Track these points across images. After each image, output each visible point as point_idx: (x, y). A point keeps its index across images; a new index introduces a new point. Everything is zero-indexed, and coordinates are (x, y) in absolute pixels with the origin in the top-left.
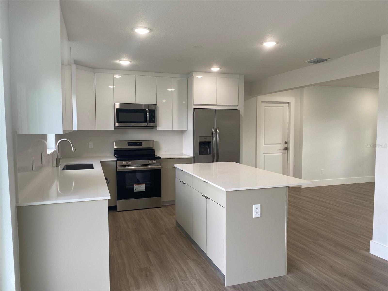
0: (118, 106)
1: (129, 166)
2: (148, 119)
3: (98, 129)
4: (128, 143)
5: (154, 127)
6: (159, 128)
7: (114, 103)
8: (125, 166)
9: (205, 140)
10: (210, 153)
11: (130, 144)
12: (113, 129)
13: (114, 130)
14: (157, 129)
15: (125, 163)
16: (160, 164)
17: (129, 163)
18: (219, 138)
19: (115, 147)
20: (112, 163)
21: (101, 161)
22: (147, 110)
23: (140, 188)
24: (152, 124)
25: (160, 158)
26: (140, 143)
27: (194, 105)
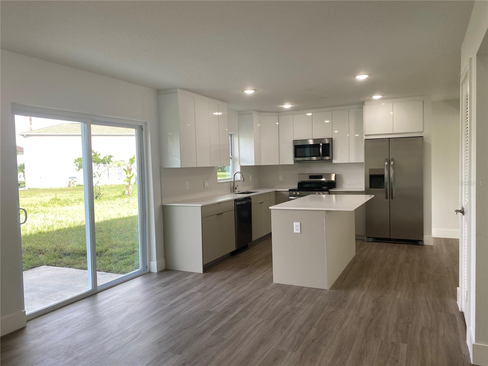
2: (322, 153)
4: (310, 176)
6: (334, 161)
7: (293, 141)
11: (311, 177)
13: (293, 164)
14: (333, 163)
18: (392, 171)
20: (286, 193)
22: (321, 144)
24: (327, 158)
26: (321, 176)
27: (365, 135)
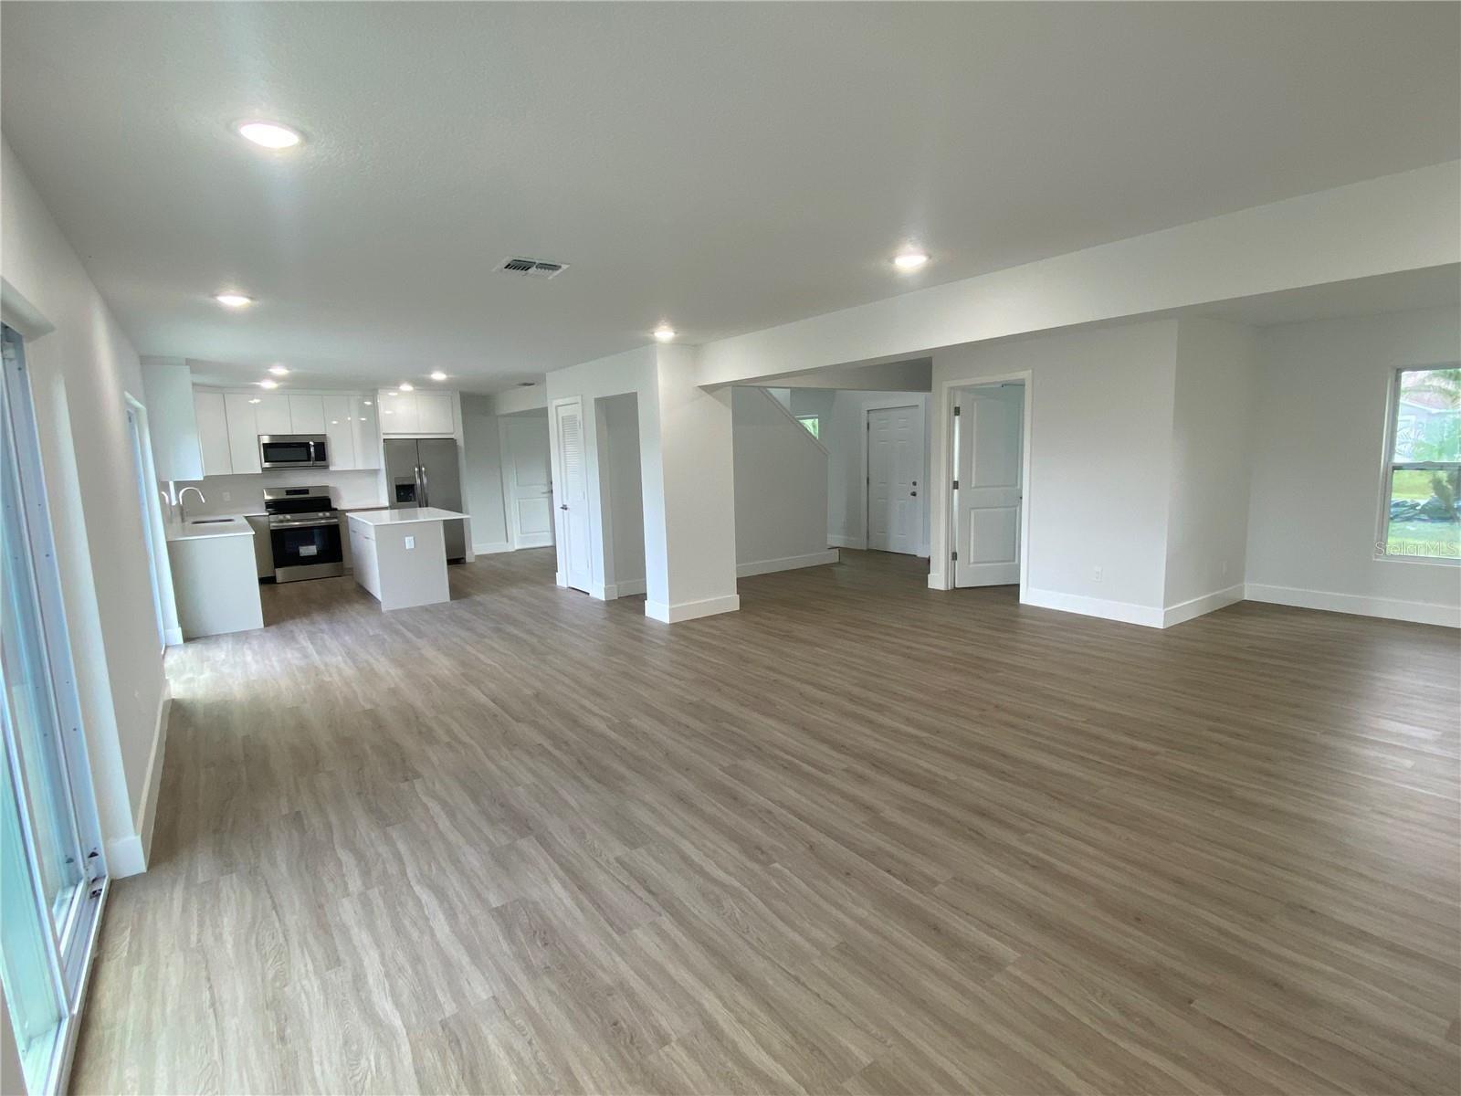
0: (266, 440)
1: (288, 521)
2: (313, 455)
3: (236, 472)
4: (288, 491)
5: (326, 467)
6: (333, 468)
7: (259, 436)
8: (282, 521)
9: (406, 483)
10: (415, 500)
12: (260, 472)
13: (262, 473)
14: (330, 469)
15: (281, 517)
16: (336, 518)
17: (288, 517)
18: (425, 480)
19: (268, 497)
20: (262, 519)
21: (246, 517)
22: (311, 443)
23: (309, 550)
24: (321, 463)
25: (336, 509)
26: (305, 491)
27: (384, 434)
